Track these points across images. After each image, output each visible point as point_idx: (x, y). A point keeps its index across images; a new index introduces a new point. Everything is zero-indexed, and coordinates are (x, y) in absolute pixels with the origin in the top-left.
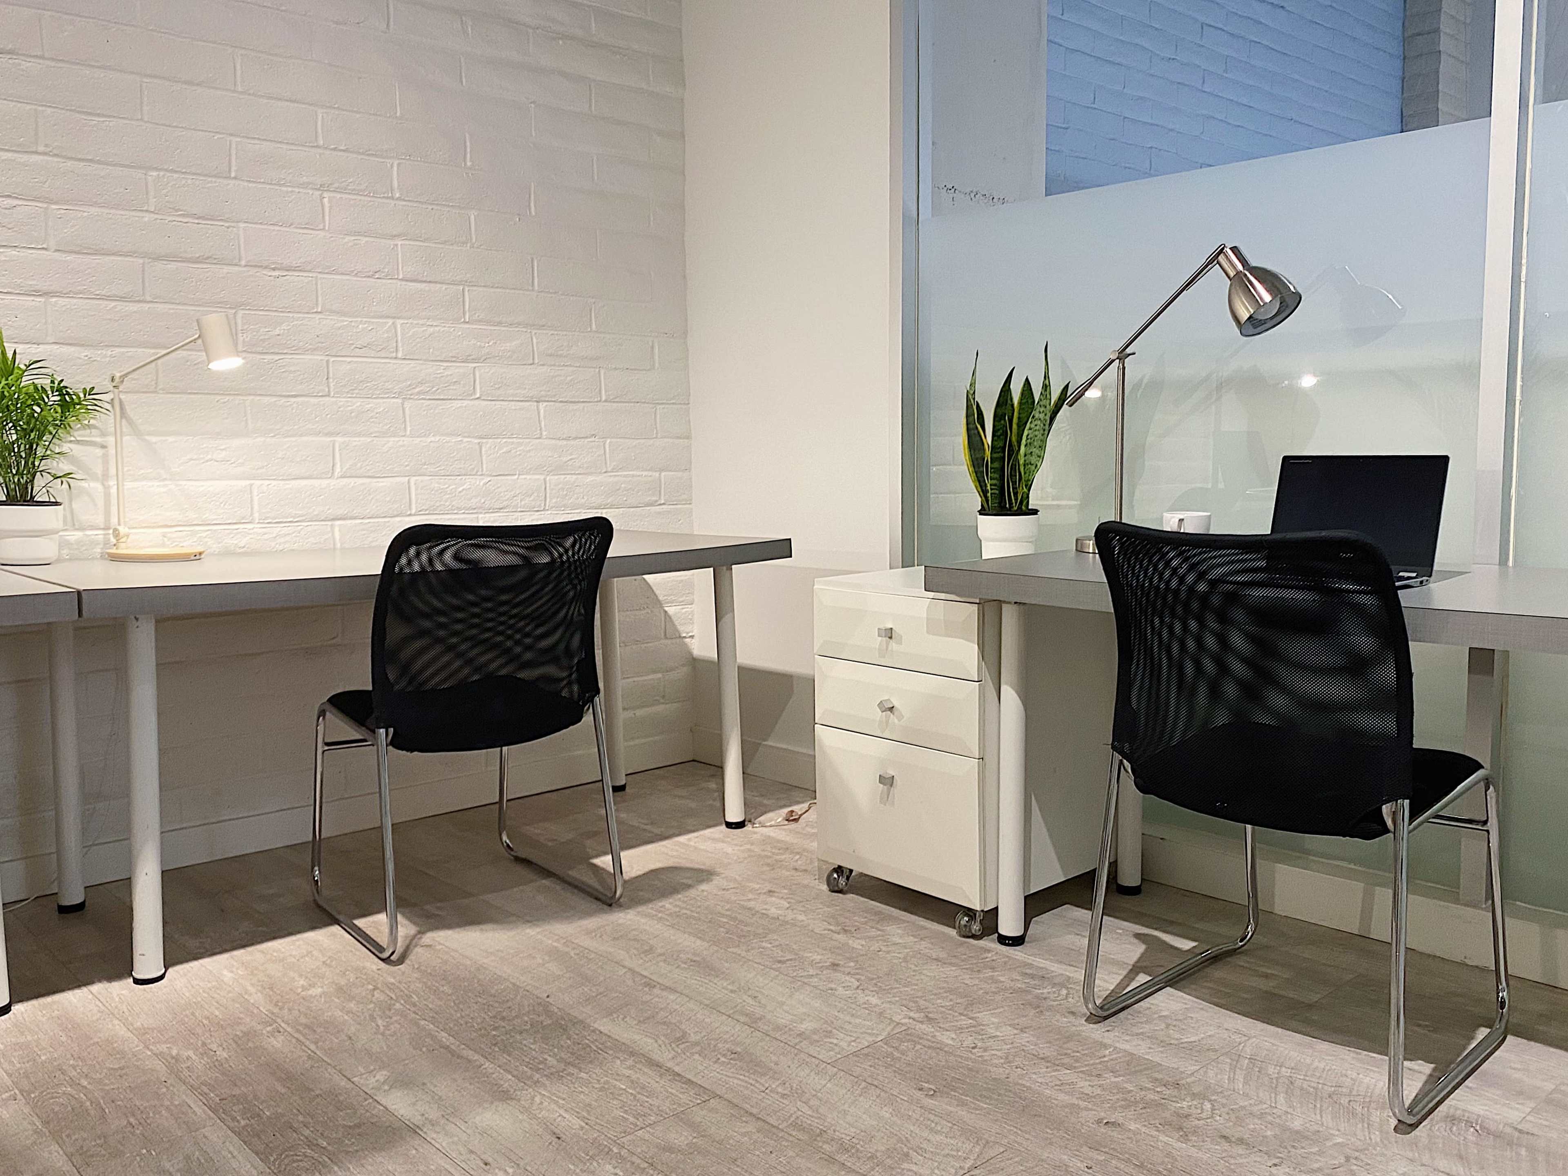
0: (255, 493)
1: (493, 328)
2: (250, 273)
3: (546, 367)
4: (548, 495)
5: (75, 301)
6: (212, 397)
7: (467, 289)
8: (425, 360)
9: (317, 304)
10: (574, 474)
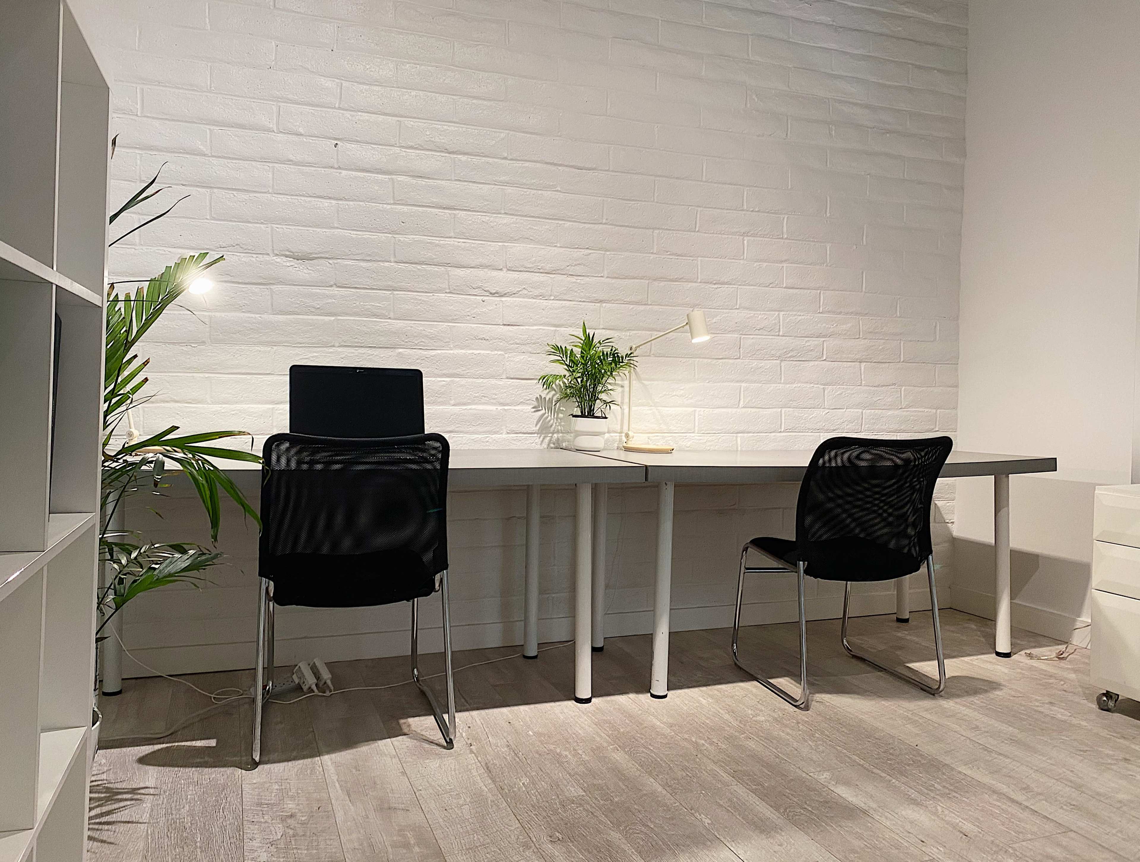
0: (697, 415)
1: (836, 316)
2: (703, 286)
3: (867, 340)
4: (863, 423)
5: (614, 305)
6: (678, 359)
7: (822, 292)
8: (795, 337)
9: (737, 304)
10: (881, 409)
